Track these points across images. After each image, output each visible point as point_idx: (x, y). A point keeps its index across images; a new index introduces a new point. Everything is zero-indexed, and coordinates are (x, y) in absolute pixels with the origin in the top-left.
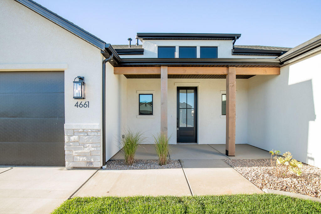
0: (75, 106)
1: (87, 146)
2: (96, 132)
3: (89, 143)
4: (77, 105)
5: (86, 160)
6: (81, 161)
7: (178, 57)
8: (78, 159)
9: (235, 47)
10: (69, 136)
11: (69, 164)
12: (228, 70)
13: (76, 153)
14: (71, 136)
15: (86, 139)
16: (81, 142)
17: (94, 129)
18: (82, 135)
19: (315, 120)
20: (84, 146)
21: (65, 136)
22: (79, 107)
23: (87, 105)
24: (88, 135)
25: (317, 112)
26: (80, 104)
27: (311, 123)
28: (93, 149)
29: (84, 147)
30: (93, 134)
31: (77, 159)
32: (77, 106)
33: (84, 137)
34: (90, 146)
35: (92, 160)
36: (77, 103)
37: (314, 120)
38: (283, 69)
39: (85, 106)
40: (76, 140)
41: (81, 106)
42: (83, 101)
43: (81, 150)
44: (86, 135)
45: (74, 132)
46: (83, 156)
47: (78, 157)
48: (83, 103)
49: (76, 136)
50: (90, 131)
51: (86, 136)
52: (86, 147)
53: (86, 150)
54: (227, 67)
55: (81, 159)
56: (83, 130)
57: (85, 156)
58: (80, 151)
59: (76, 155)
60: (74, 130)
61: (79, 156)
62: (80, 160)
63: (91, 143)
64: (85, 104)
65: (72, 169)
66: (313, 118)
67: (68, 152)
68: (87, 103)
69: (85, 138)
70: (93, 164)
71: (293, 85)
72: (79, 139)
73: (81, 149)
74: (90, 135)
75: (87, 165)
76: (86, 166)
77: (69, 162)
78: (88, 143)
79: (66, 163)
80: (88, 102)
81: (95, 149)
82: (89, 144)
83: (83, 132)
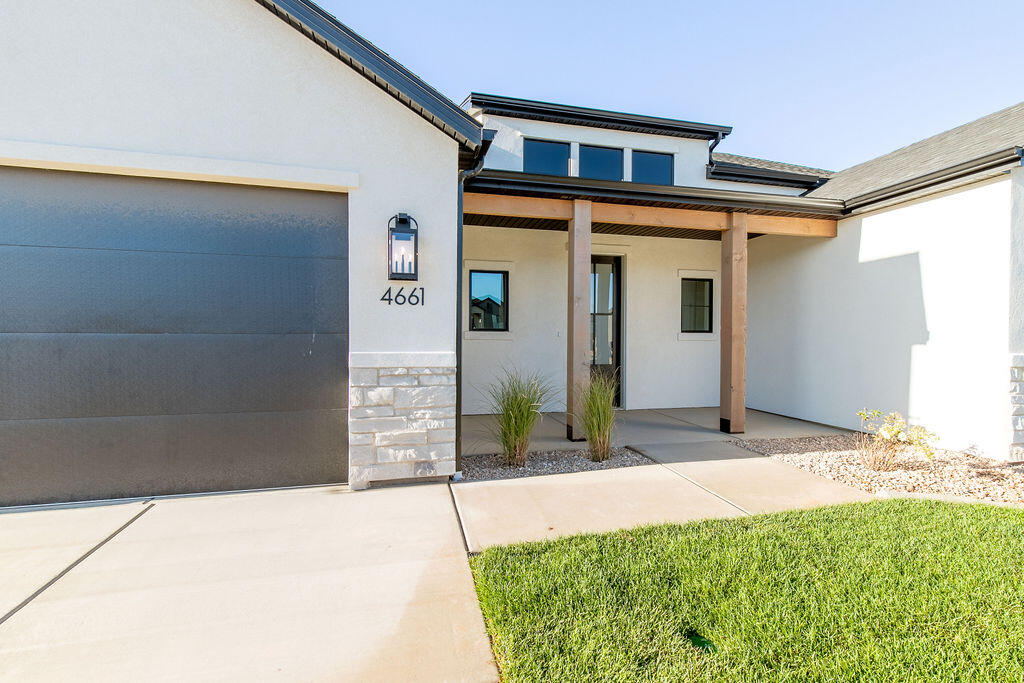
0: (383, 299)
1: (417, 416)
2: (446, 375)
3: (424, 408)
4: (387, 297)
5: (414, 456)
6: (400, 461)
7: (577, 176)
8: (392, 458)
9: (714, 159)
10: (364, 390)
11: (360, 474)
12: (730, 220)
13: (385, 438)
14: (371, 388)
15: (418, 395)
16: (398, 405)
17: (438, 368)
18: (405, 384)
19: (929, 343)
20: (407, 415)
21: (351, 390)
22: (393, 302)
23: (416, 298)
24: (420, 385)
25: (931, 325)
26: (398, 295)
27: (917, 351)
28: (436, 424)
29: (409, 420)
30: (436, 380)
31: (387, 456)
32: (390, 300)
33: (411, 390)
34: (427, 416)
35: (433, 456)
36: (389, 291)
37: (925, 344)
38: (845, 226)
39: (414, 300)
40: (385, 398)
41: (400, 299)
42: (408, 287)
43: (400, 428)
44: (416, 383)
45: (379, 377)
46: (407, 447)
47: (391, 451)
48: (406, 293)
49: (386, 389)
50: (427, 371)
51: (416, 386)
52: (416, 420)
53: (415, 428)
54: (729, 211)
55: (400, 454)
56: (408, 368)
57: (412, 446)
58: (396, 433)
59: (385, 443)
60: (378, 369)
61: (395, 445)
62: (395, 458)
63: (430, 408)
64: (411, 295)
65: (369, 489)
66: (923, 337)
67: (359, 437)
68: (418, 293)
69: (414, 393)
70: (436, 466)
71: (871, 262)
72: (394, 396)
73: (398, 425)
74: (426, 383)
75: (418, 473)
76: (412, 476)
77: (362, 466)
78: (420, 409)
79: (352, 470)
80: (422, 289)
81: (442, 423)
82: (422, 411)
83: (407, 375)
